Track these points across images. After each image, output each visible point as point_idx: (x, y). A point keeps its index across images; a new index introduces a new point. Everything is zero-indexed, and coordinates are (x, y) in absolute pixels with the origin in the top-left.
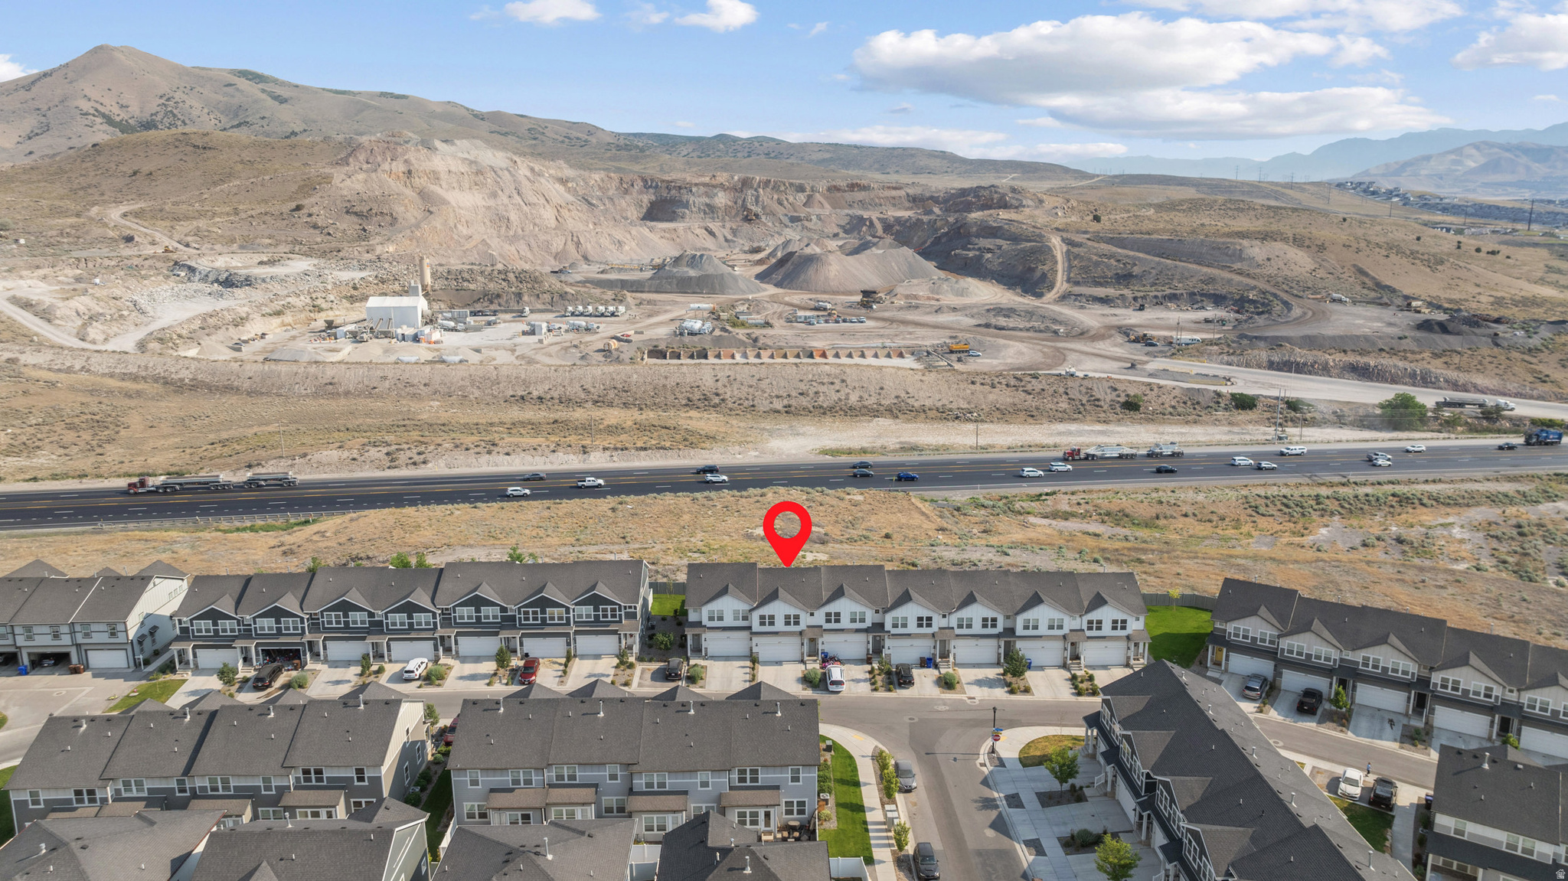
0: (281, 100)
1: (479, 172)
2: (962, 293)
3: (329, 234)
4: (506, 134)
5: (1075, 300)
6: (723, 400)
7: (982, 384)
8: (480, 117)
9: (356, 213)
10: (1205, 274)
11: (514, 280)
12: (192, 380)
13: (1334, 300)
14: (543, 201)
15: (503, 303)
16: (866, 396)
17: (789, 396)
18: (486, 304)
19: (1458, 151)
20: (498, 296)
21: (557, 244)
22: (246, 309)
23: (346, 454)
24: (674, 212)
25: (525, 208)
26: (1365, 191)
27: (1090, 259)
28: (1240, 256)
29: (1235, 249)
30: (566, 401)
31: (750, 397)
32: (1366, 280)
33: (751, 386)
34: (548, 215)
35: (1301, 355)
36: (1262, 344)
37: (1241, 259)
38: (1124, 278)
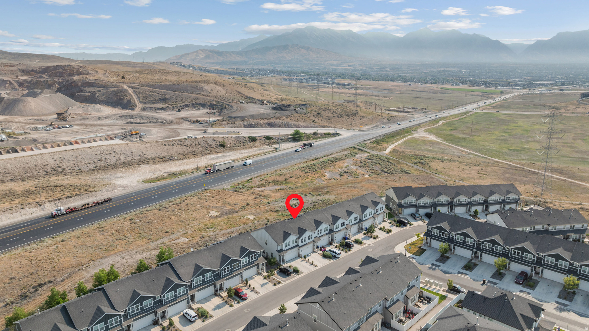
2: (99, 111)
5: (150, 110)
6: (63, 169)
7: (169, 145)
10: (194, 97)
13: (241, 103)
16: (127, 157)
17: (94, 162)
19: (196, 52)
26: (181, 65)
27: (146, 94)
28: (202, 90)
29: (200, 87)
31: (76, 166)
32: (242, 95)
35: (253, 122)
36: (239, 119)
37: (203, 90)
38: (163, 100)
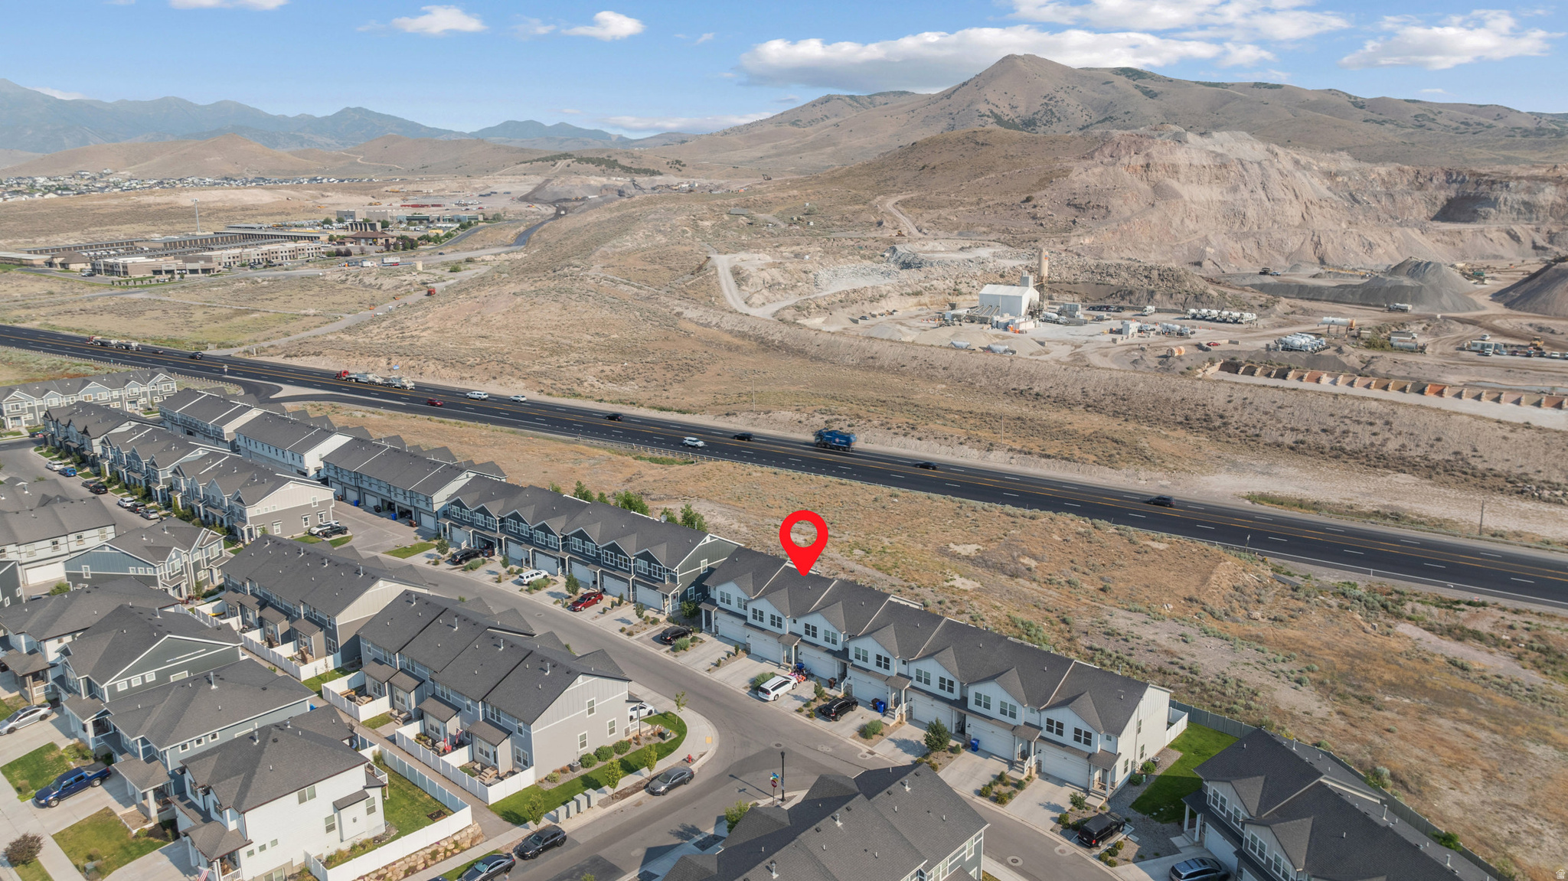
0: (1151, 95)
1: (1223, 166)
3: (1042, 225)
4: (1382, 123)
6: (1225, 424)
8: (1359, 104)
9: (1075, 206)
11: (1156, 277)
12: (780, 342)
14: (1291, 196)
15: (1134, 301)
16: (1411, 445)
17: (1308, 430)
18: (1117, 300)
20: (1131, 293)
21: (1293, 243)
22: (889, 288)
23: (797, 416)
24: (1475, 211)
25: (1267, 203)
30: (1061, 402)
31: (1259, 425)
33: (1266, 413)
34: (1293, 212)
